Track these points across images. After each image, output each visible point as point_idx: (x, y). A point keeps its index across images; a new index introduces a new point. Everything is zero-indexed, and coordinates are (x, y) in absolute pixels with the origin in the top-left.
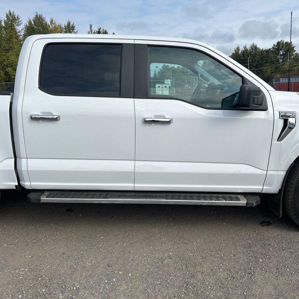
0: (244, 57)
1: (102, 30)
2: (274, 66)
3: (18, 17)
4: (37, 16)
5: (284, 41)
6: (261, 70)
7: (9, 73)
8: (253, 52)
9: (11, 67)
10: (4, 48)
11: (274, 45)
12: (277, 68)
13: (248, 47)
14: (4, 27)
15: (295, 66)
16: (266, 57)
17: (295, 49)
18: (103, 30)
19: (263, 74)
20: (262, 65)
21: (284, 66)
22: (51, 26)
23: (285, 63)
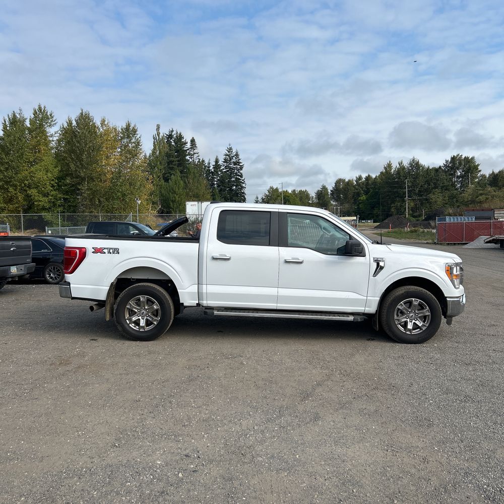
0: (399, 178)
1: (174, 132)
2: (447, 194)
3: (51, 115)
4: (82, 114)
5: (461, 156)
6: (427, 200)
7: (32, 198)
8: (413, 171)
9: (35, 188)
10: (26, 159)
11: (447, 161)
12: (452, 197)
13: (406, 164)
14: (29, 129)
15: (481, 194)
16: (434, 179)
17: (480, 168)
18: (177, 133)
19: (430, 206)
20: (428, 191)
21: (463, 194)
22: (101, 130)
23: (465, 189)
